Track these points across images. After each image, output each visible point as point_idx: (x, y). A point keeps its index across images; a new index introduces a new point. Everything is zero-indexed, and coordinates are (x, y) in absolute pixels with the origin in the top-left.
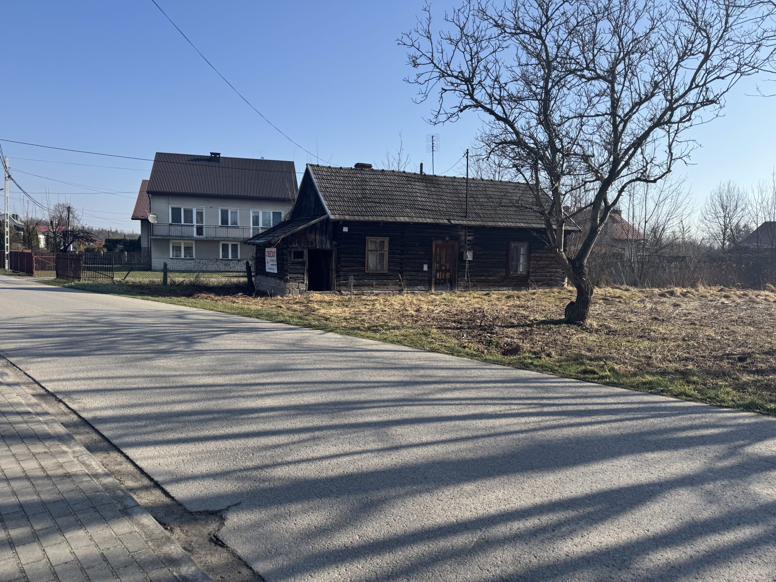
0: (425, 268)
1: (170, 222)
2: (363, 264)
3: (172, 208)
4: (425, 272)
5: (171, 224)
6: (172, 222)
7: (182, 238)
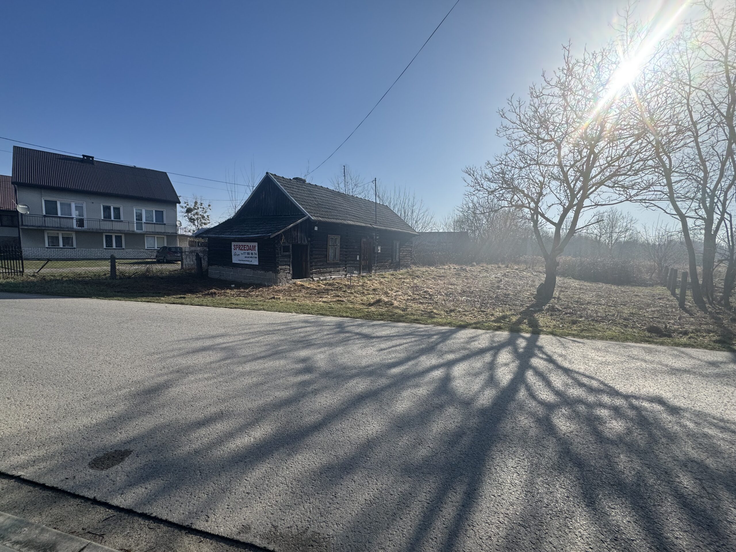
1: (44, 213)
2: (326, 256)
3: (45, 201)
4: (358, 260)
5: (45, 216)
6: (46, 214)
7: (60, 229)
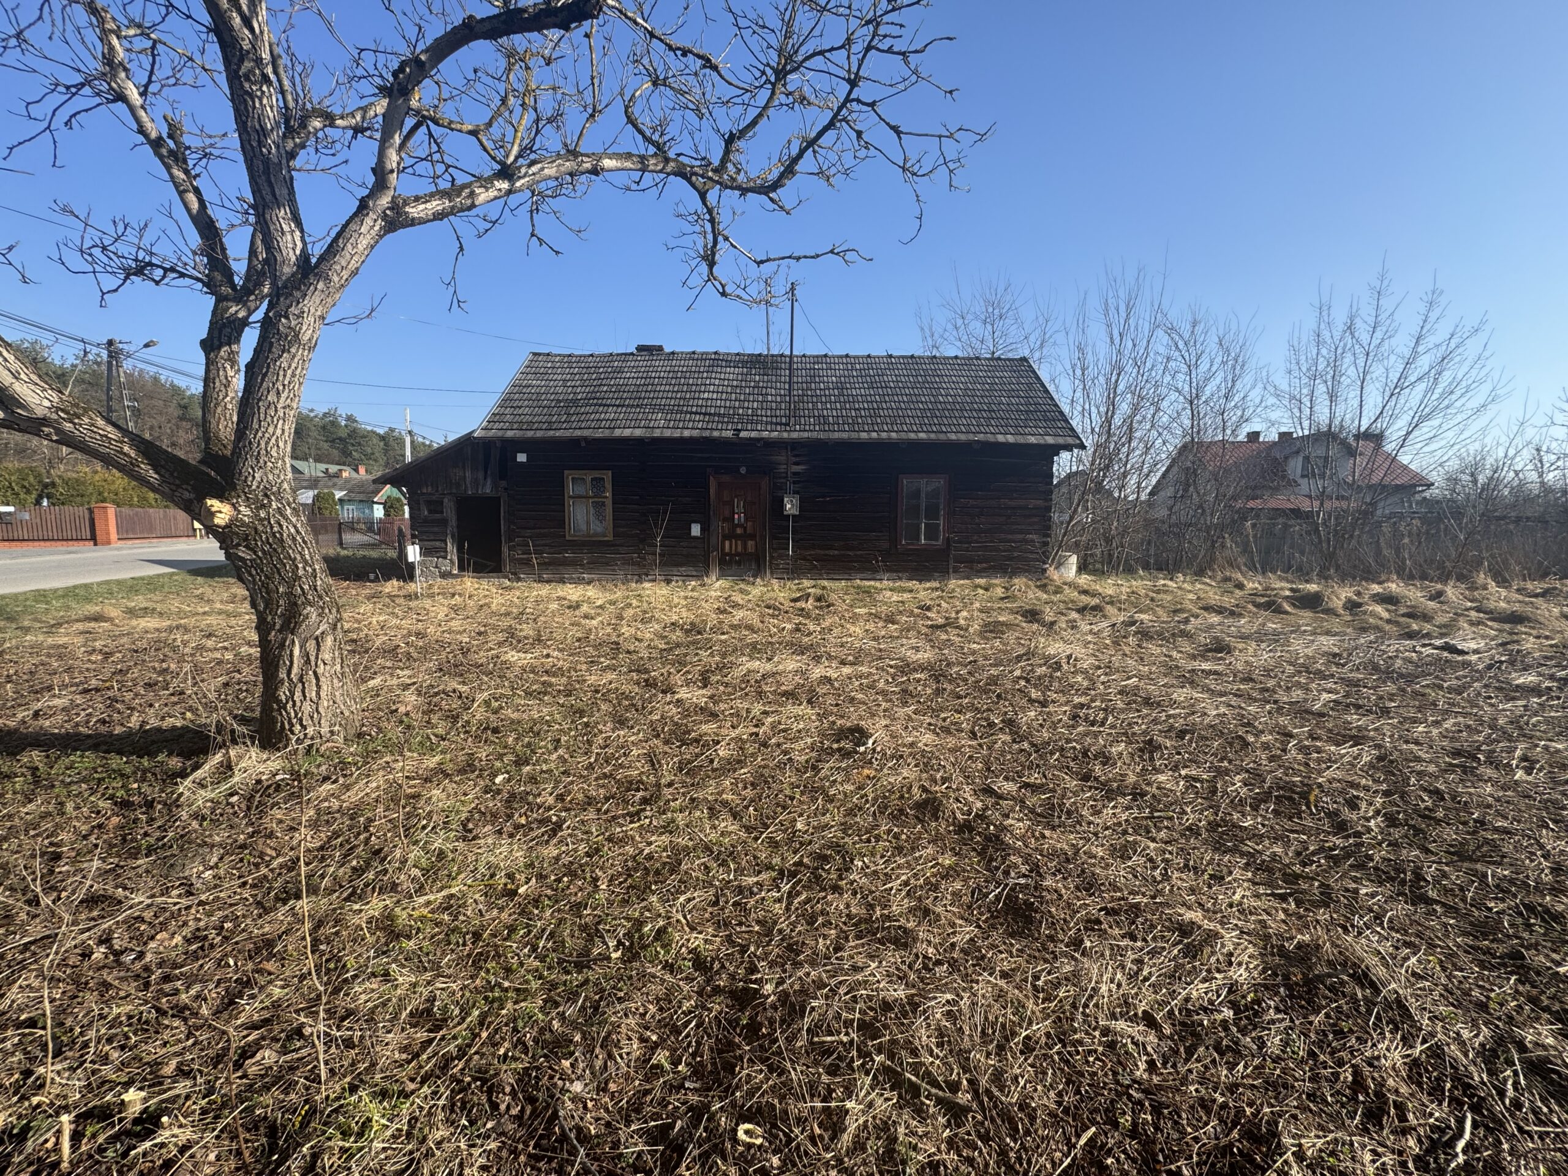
0: (696, 530)
2: (561, 523)
4: (696, 538)
